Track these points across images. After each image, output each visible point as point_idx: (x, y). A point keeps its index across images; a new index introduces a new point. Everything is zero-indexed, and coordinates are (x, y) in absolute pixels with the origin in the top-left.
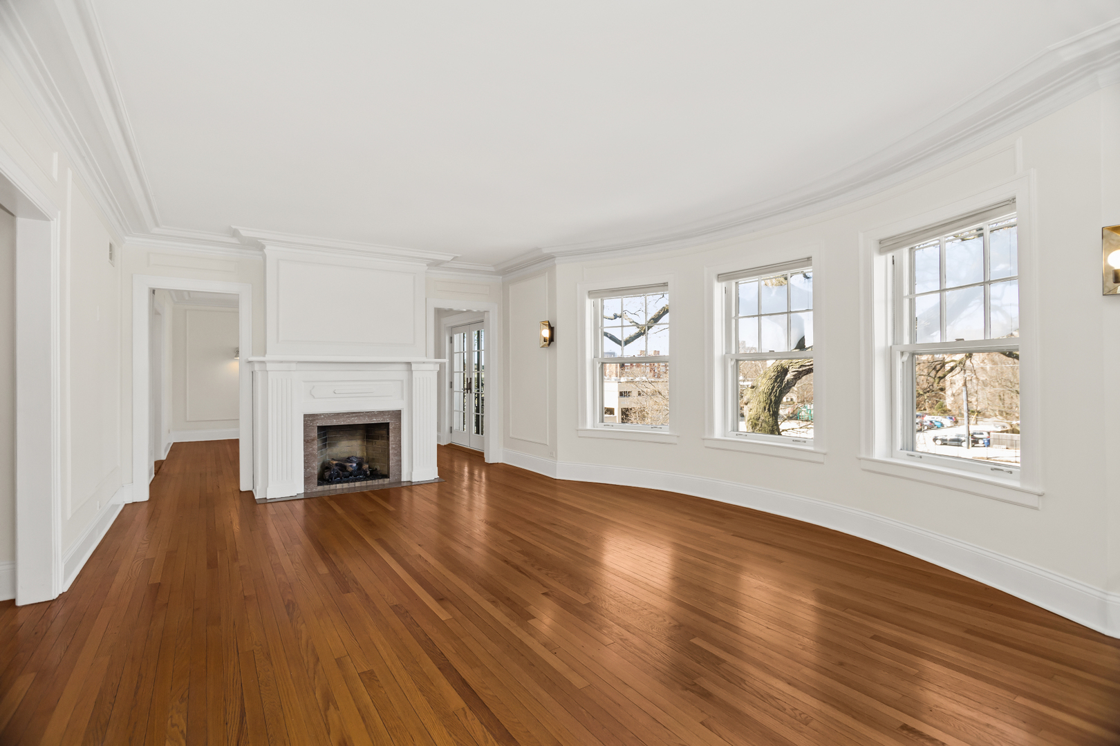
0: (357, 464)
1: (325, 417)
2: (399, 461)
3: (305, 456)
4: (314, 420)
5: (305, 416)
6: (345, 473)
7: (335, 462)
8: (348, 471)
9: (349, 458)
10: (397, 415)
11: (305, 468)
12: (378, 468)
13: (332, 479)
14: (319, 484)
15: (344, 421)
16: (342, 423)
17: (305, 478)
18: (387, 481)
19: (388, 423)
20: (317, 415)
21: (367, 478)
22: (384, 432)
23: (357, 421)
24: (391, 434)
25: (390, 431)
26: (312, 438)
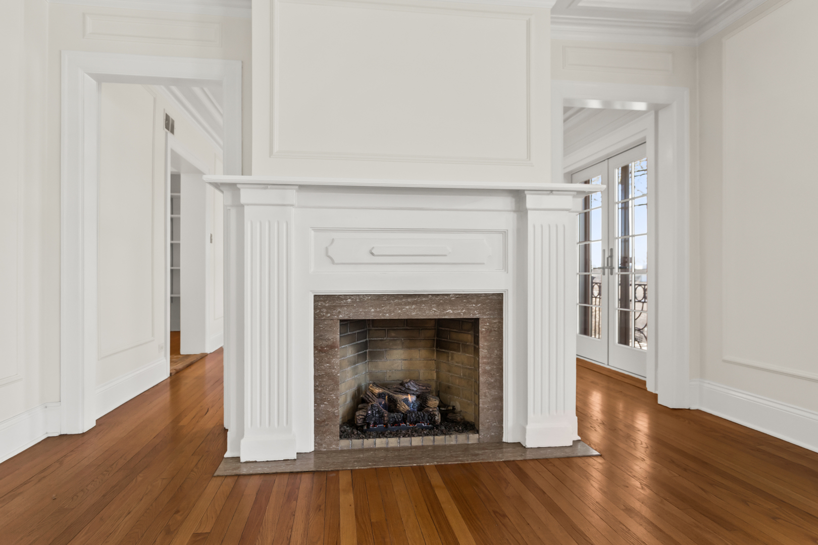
0: (418, 397)
1: (354, 302)
2: (499, 399)
3: (316, 377)
4: (335, 307)
5: (317, 298)
6: (395, 415)
7: (377, 391)
8: (398, 411)
9: (402, 384)
10: (495, 302)
11: (318, 402)
12: (458, 407)
13: (368, 424)
14: (344, 435)
15: (390, 312)
16: (387, 316)
17: (316, 421)
18: (473, 438)
19: (477, 320)
20: (338, 297)
21: (434, 428)
22: (469, 337)
23: (413, 312)
24: (482, 343)
25: (480, 335)
26: (330, 343)
